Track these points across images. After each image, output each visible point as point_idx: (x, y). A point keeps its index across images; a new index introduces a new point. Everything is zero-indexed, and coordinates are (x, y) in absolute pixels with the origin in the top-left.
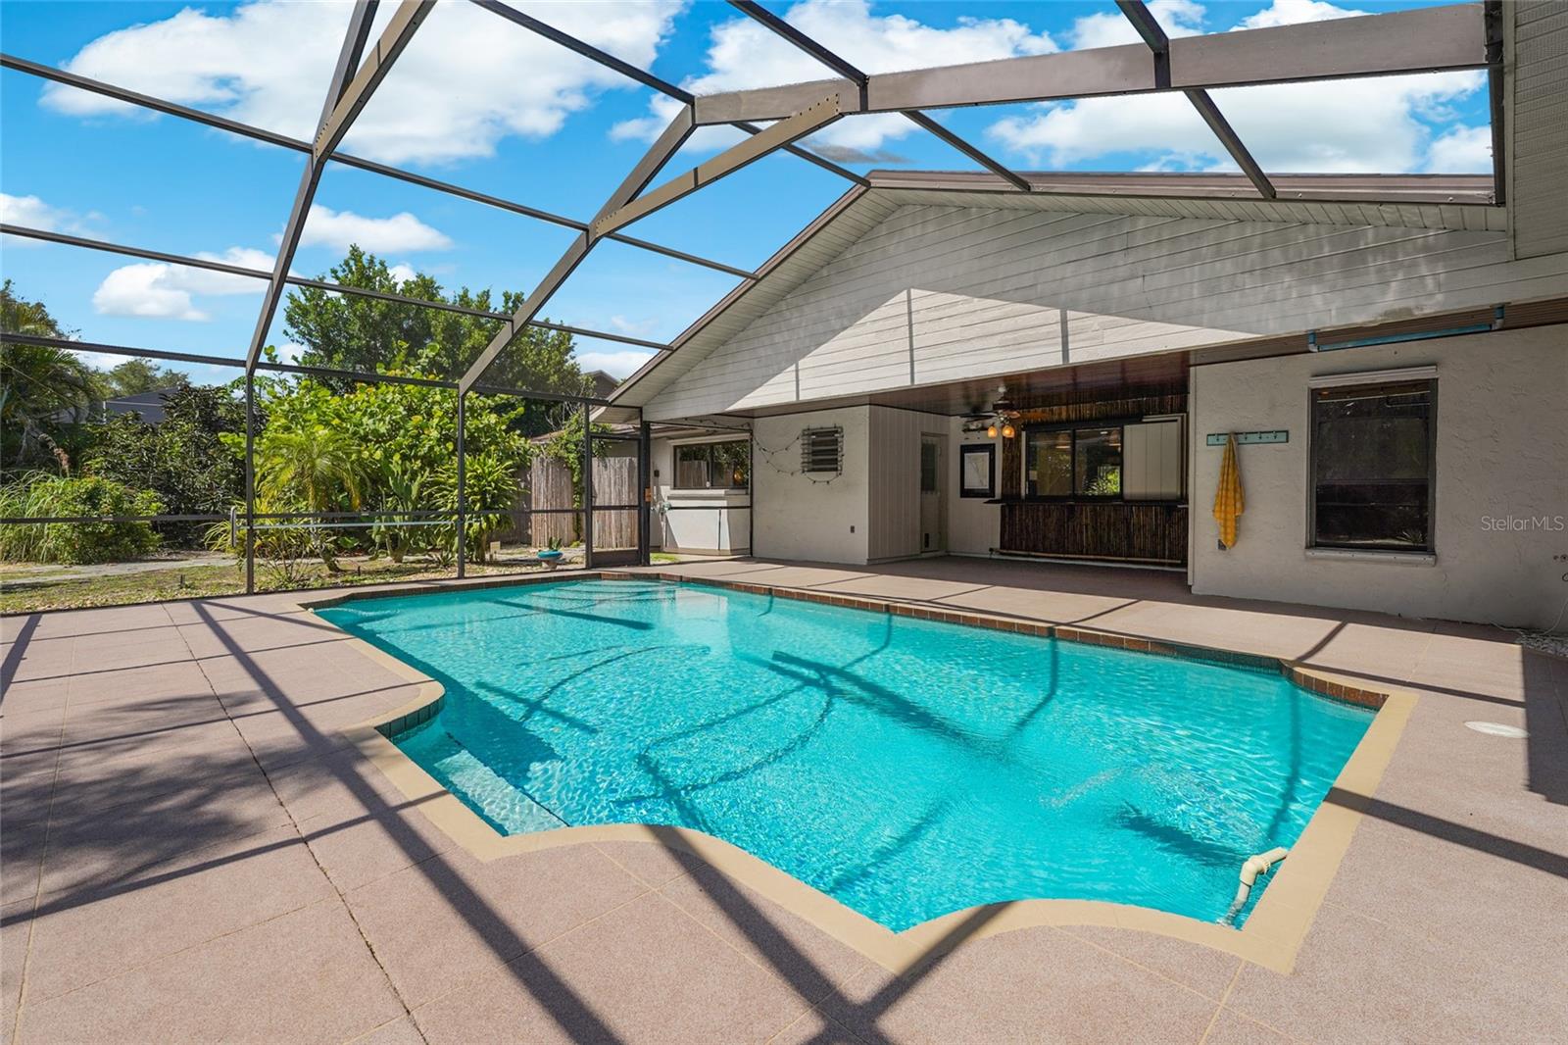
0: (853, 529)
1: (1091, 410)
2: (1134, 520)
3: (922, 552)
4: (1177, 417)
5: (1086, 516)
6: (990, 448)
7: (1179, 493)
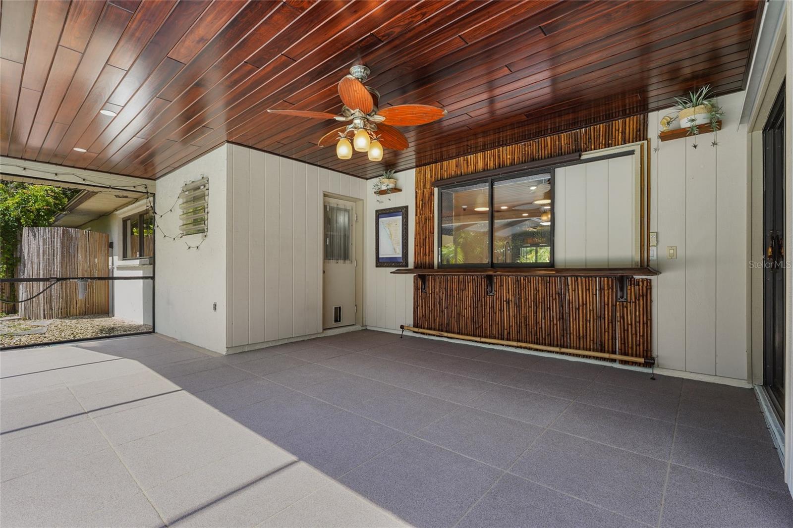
0: (215, 307)
1: (513, 153)
2: (570, 296)
3: (324, 329)
4: (636, 146)
5: (506, 287)
6: (403, 211)
7: (638, 258)
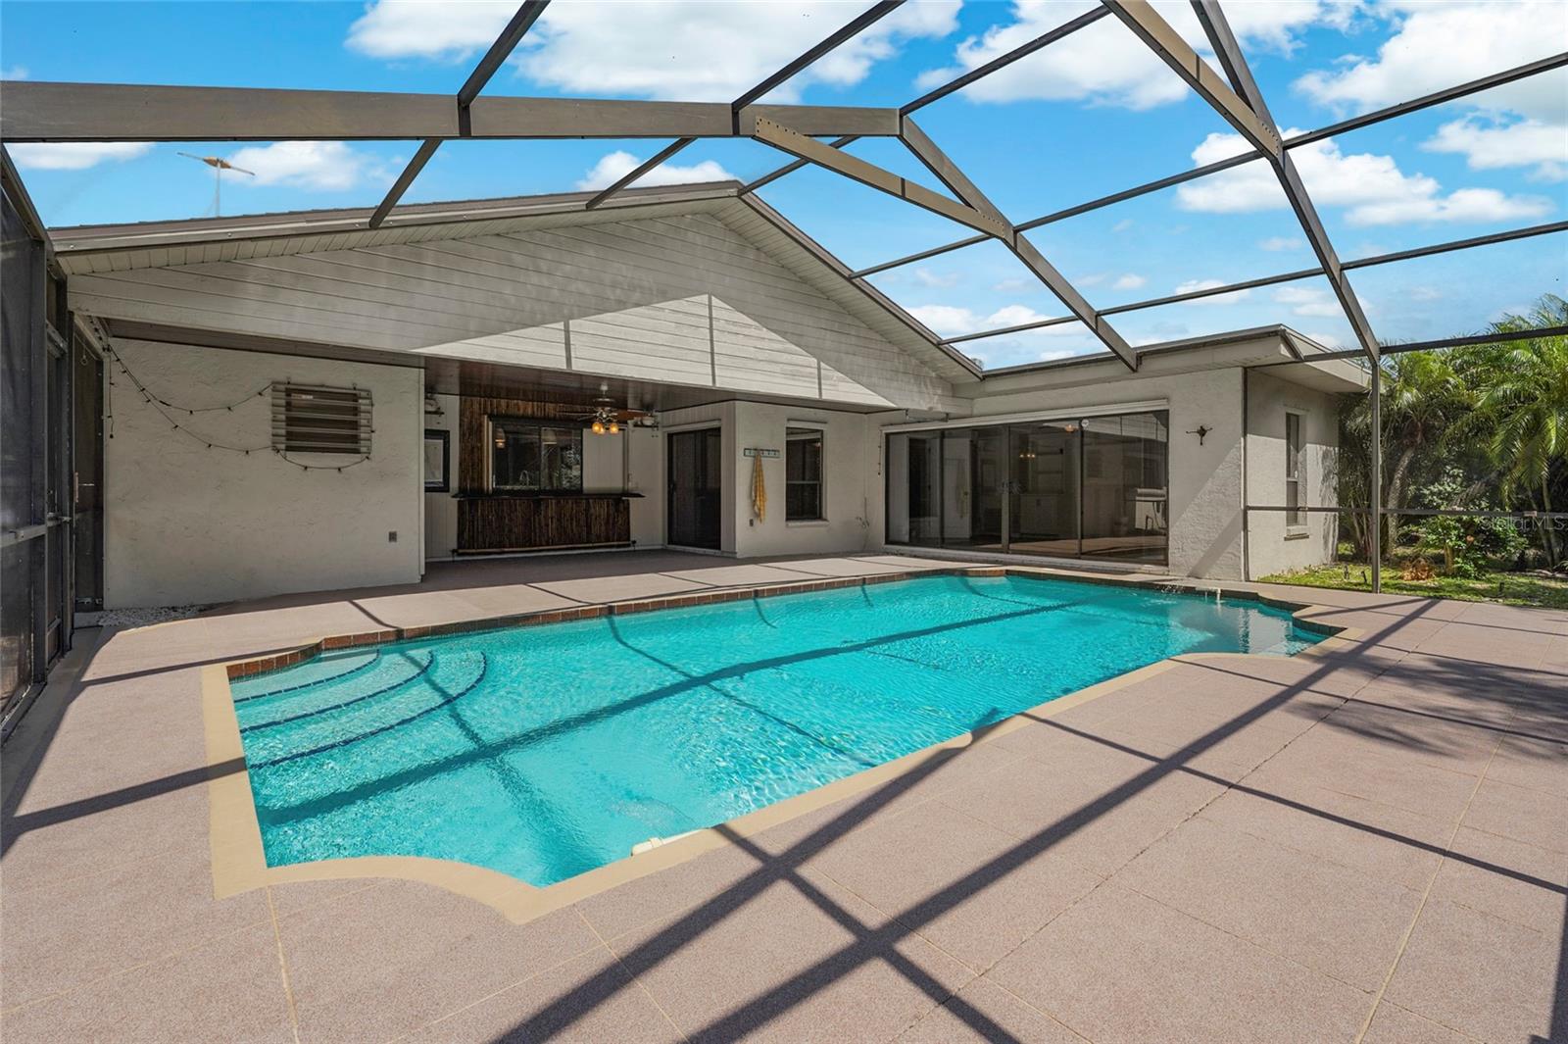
0: (393, 537)
1: (555, 409)
2: (591, 511)
5: (551, 508)
6: (444, 435)
7: (623, 489)
